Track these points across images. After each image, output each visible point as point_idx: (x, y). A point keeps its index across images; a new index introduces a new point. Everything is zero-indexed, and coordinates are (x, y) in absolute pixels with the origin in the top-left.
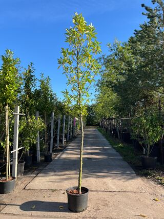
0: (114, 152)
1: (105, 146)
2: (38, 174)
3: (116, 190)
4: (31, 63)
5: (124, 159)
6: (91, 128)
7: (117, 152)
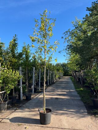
0: (76, 94)
1: (71, 89)
2: (16, 110)
3: (67, 127)
4: (15, 35)
5: (81, 99)
6: (67, 77)
7: (78, 94)
